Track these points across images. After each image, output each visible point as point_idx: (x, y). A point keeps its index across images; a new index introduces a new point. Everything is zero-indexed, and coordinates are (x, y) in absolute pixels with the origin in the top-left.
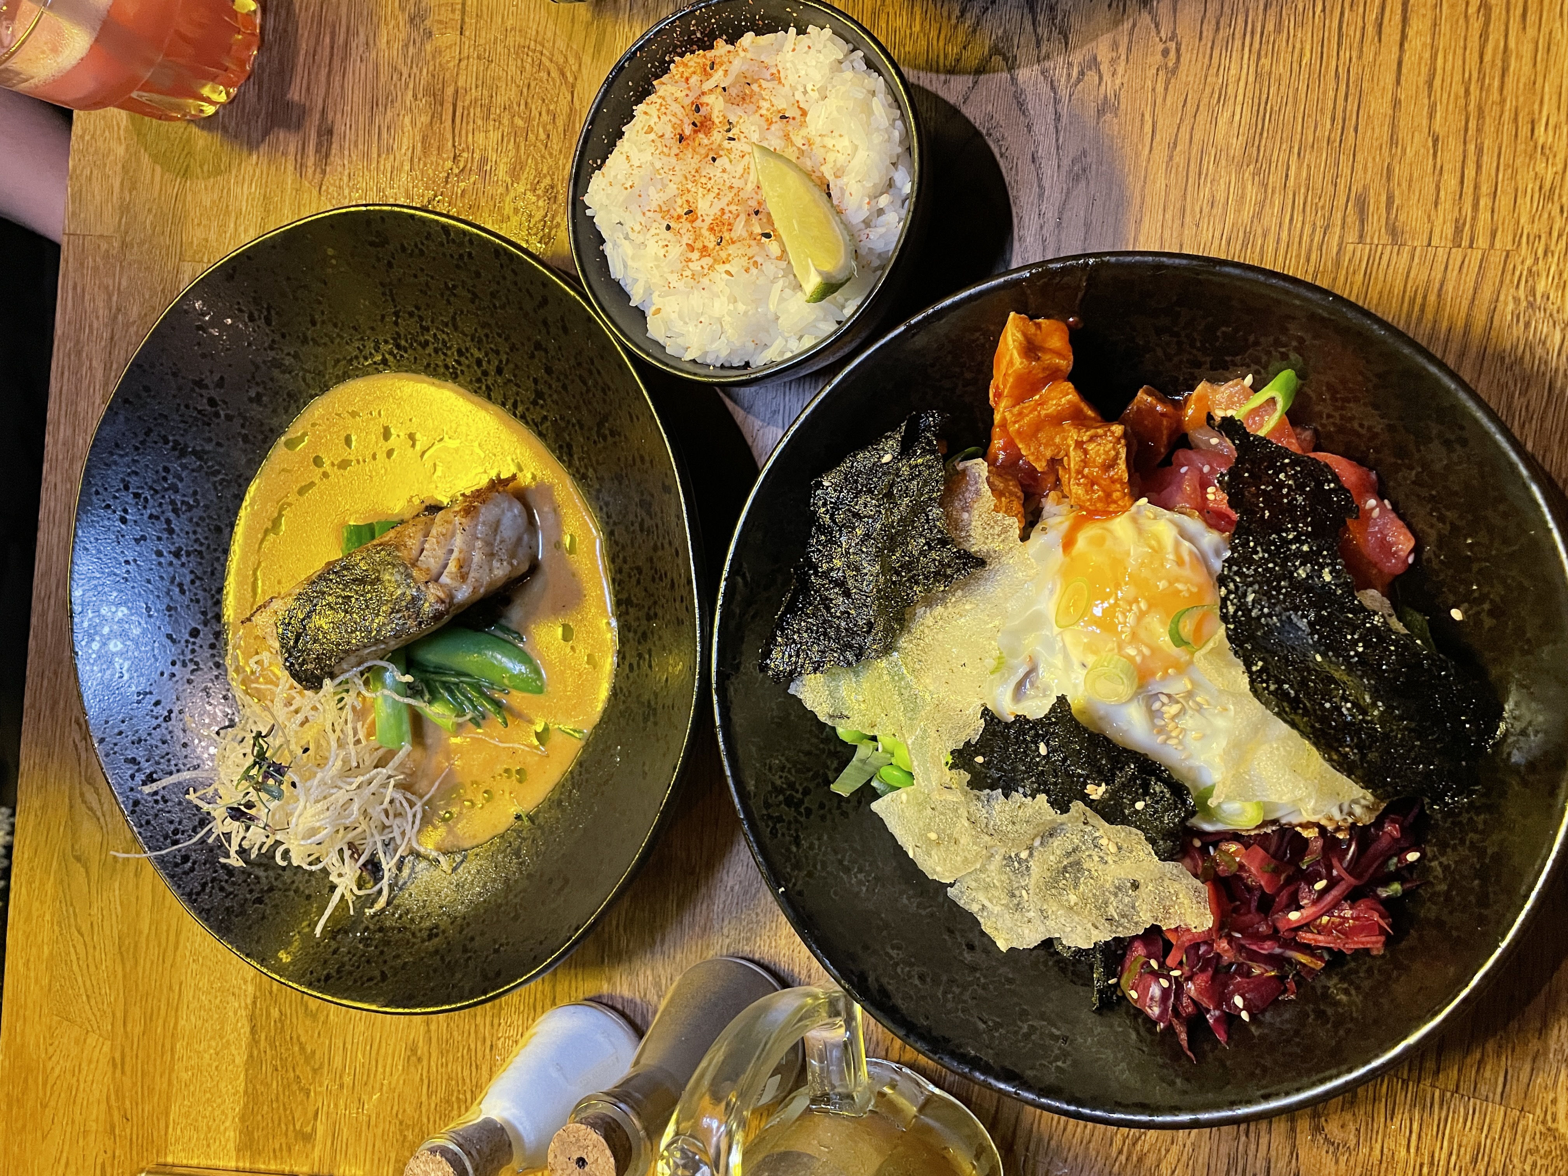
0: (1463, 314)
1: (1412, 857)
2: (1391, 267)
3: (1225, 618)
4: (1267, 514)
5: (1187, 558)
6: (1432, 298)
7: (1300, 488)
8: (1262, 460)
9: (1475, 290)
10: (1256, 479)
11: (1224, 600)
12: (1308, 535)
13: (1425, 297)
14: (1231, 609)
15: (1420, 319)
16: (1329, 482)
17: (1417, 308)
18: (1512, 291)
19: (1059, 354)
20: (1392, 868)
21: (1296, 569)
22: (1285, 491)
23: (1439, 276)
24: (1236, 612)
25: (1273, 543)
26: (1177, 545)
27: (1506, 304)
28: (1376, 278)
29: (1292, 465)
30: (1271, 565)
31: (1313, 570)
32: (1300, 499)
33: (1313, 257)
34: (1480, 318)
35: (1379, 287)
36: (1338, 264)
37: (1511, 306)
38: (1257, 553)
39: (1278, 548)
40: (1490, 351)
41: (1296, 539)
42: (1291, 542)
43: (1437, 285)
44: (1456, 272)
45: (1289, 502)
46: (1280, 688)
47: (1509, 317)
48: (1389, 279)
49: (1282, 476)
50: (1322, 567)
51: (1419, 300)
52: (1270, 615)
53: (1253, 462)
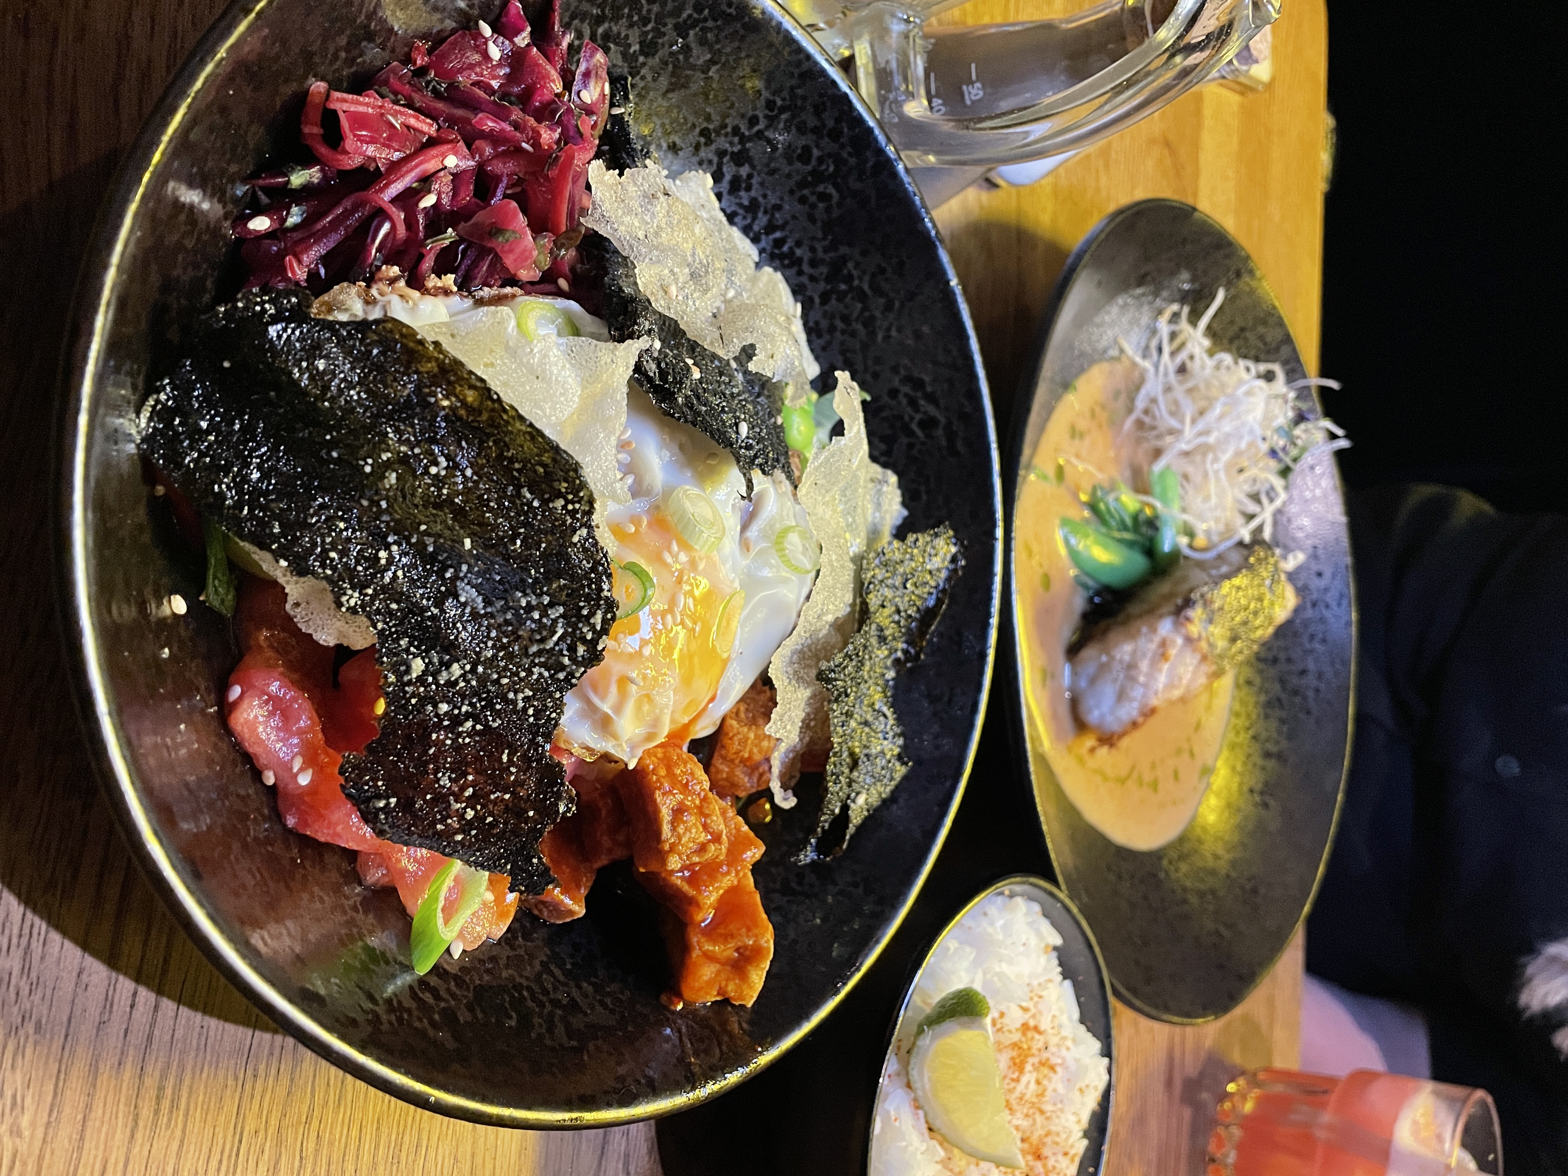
0: (100, 1094)
1: (260, 224)
2: (205, 1150)
3: (611, 605)
4: (505, 758)
5: (614, 690)
6: (146, 1112)
7: (441, 798)
8: (500, 837)
9: (82, 1138)
10: (516, 810)
11: (605, 631)
12: (438, 727)
13: (157, 1112)
14: (598, 619)
15: (164, 1076)
16: (386, 809)
17: (169, 1091)
18: (23, 1147)
19: (710, 957)
20: (295, 209)
21: (463, 676)
22: (469, 792)
23: (136, 1150)
24: (592, 614)
25: (497, 714)
26: (618, 708)
27: (33, 1124)
28: (225, 1130)
29: (449, 833)
30: (505, 681)
31: (435, 675)
32: (445, 781)
33: (311, 1146)
34: (73, 1095)
35: (222, 1119)
36: (279, 1142)
37: (25, 1121)
38: (526, 699)
39: (490, 705)
40: (59, 1041)
41: (457, 721)
42: (468, 716)
43: (139, 1136)
44: (112, 1160)
45: (465, 774)
46: (544, 502)
47: (28, 1101)
48: (208, 1132)
49: (470, 814)
50: (421, 679)
51: (166, 1104)
52: (529, 608)
53: (516, 832)
